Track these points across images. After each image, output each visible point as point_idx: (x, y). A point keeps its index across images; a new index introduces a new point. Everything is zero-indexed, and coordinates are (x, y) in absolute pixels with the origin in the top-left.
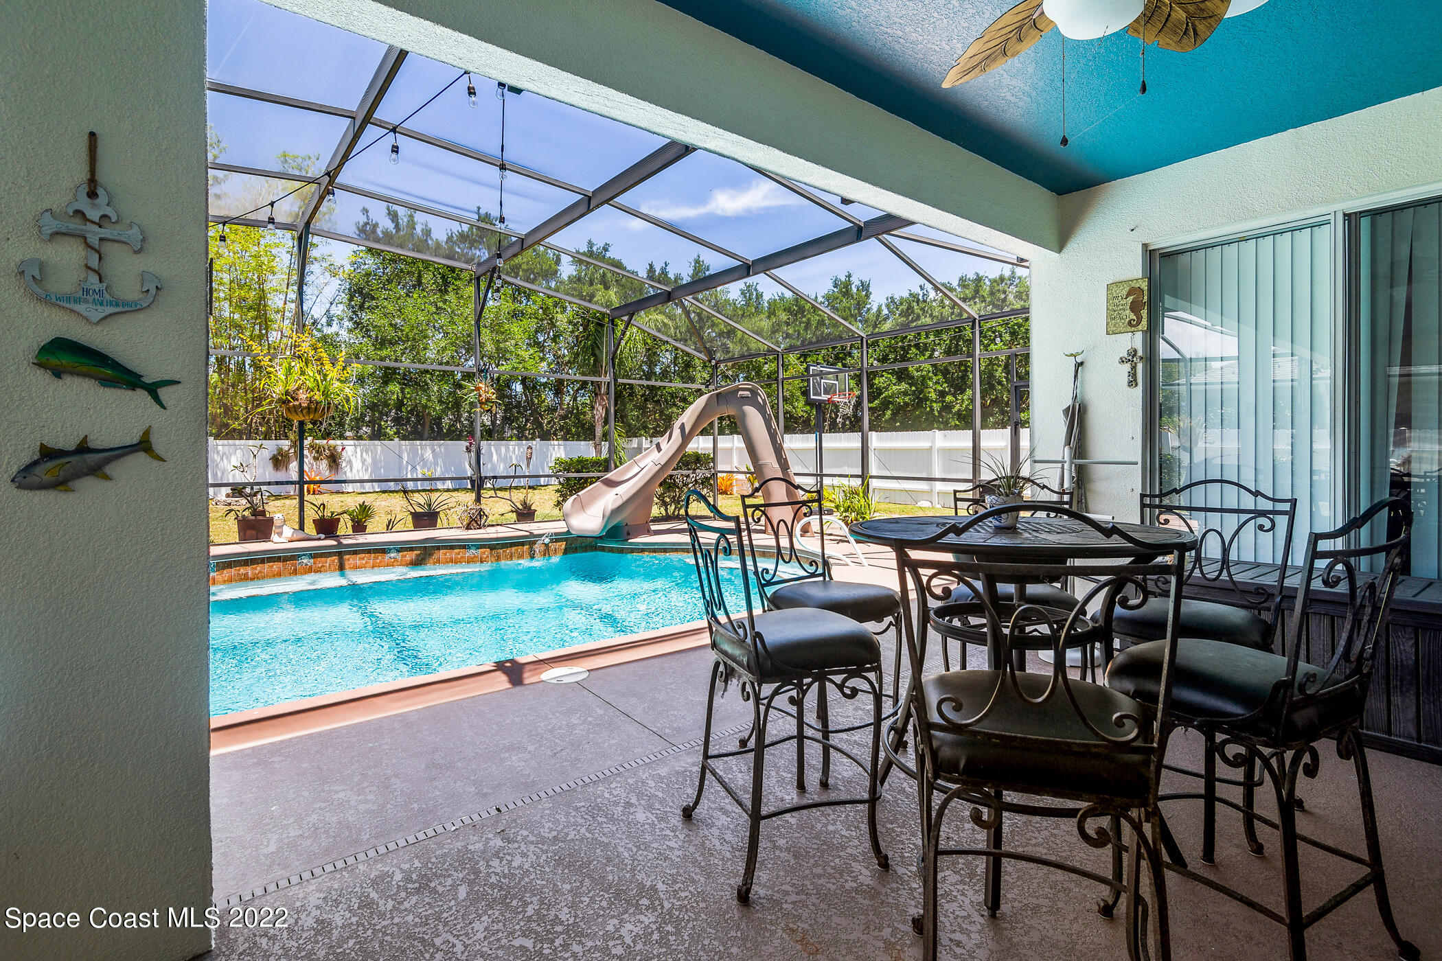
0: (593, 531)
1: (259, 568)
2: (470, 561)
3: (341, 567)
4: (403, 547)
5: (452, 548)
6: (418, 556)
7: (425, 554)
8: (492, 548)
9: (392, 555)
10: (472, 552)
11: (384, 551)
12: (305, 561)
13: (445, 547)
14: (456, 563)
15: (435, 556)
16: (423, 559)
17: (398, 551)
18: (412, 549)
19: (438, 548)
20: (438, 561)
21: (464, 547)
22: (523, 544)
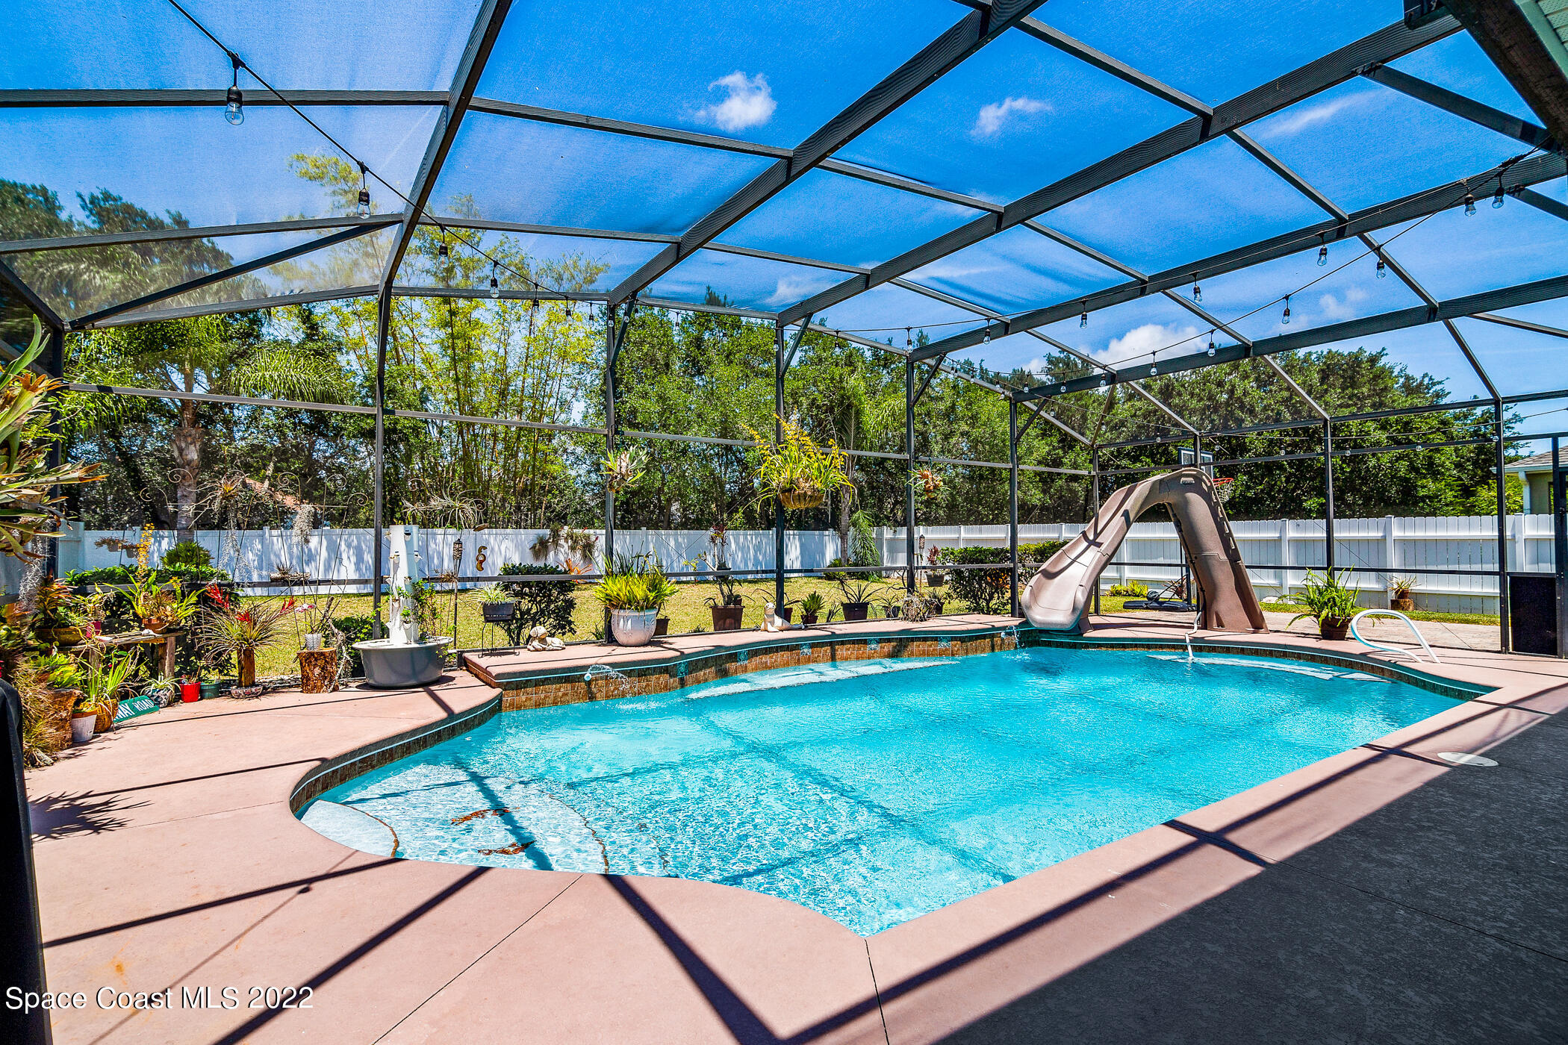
0: (1062, 625)
1: (774, 656)
2: (941, 654)
3: (833, 658)
4: (883, 638)
5: (925, 640)
6: (894, 647)
7: (900, 646)
8: (962, 640)
9: (873, 646)
10: (943, 645)
11: (865, 642)
12: (806, 650)
13: (919, 639)
14: (928, 655)
15: (909, 648)
16: (899, 651)
17: (879, 641)
18: (889, 641)
19: (913, 640)
20: (912, 654)
21: (936, 639)
22: (984, 637)
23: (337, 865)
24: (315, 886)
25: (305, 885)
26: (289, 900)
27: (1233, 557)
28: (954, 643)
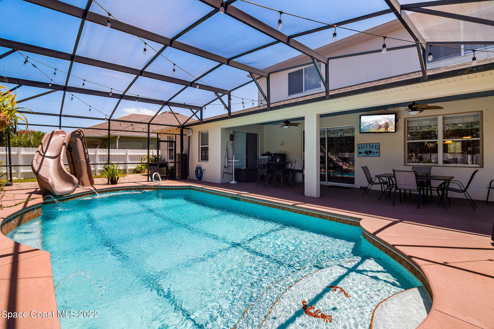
20: (25, 221)
23: (431, 264)
24: (442, 262)
25: (445, 264)
26: (451, 263)
27: (88, 161)
28: (39, 209)
